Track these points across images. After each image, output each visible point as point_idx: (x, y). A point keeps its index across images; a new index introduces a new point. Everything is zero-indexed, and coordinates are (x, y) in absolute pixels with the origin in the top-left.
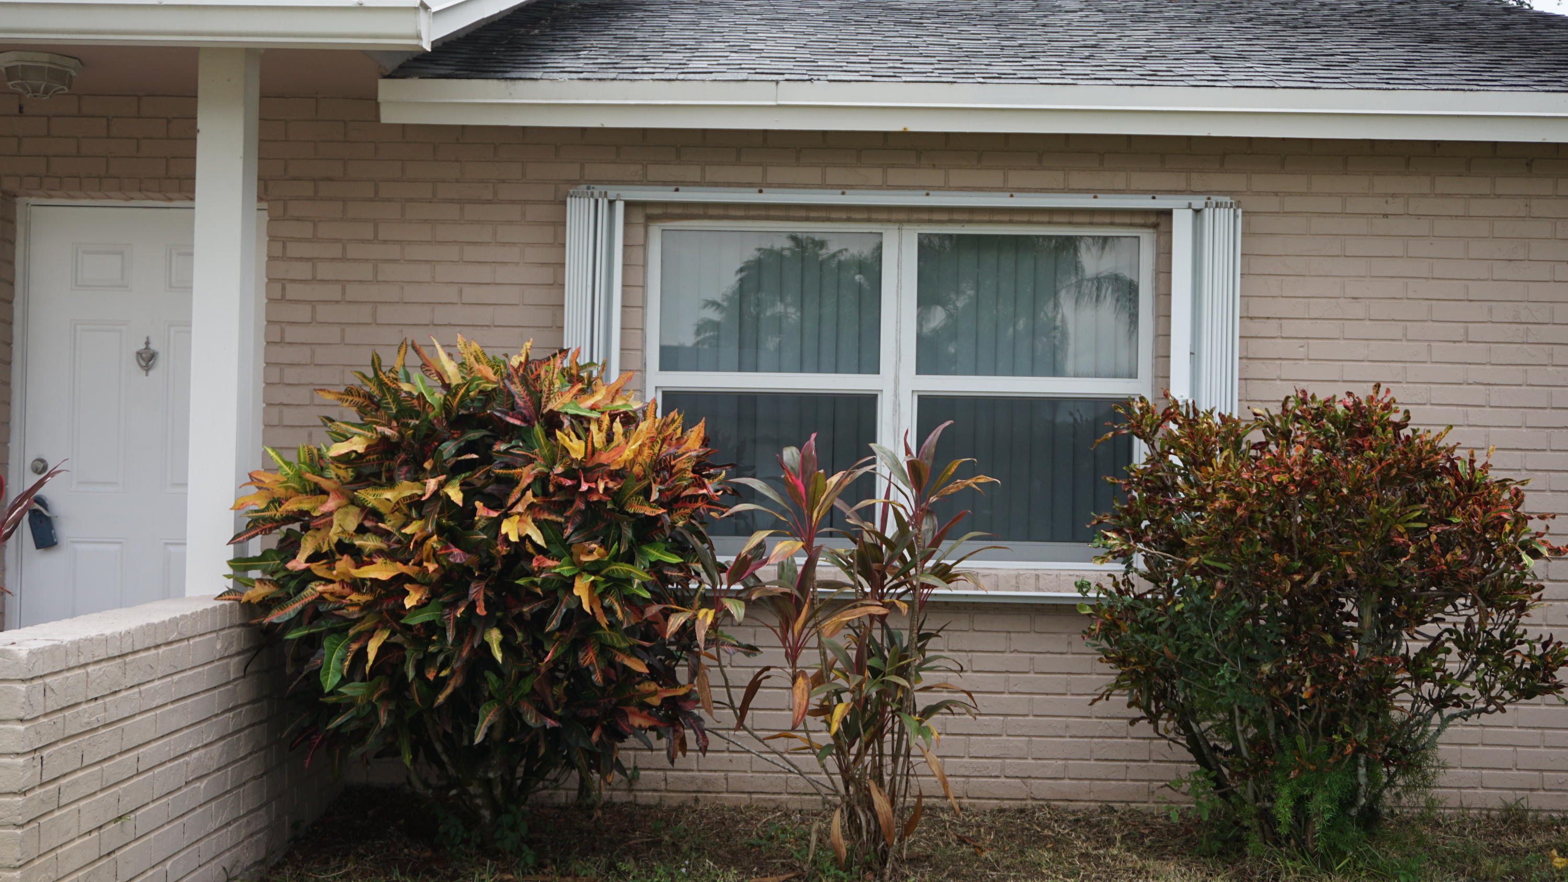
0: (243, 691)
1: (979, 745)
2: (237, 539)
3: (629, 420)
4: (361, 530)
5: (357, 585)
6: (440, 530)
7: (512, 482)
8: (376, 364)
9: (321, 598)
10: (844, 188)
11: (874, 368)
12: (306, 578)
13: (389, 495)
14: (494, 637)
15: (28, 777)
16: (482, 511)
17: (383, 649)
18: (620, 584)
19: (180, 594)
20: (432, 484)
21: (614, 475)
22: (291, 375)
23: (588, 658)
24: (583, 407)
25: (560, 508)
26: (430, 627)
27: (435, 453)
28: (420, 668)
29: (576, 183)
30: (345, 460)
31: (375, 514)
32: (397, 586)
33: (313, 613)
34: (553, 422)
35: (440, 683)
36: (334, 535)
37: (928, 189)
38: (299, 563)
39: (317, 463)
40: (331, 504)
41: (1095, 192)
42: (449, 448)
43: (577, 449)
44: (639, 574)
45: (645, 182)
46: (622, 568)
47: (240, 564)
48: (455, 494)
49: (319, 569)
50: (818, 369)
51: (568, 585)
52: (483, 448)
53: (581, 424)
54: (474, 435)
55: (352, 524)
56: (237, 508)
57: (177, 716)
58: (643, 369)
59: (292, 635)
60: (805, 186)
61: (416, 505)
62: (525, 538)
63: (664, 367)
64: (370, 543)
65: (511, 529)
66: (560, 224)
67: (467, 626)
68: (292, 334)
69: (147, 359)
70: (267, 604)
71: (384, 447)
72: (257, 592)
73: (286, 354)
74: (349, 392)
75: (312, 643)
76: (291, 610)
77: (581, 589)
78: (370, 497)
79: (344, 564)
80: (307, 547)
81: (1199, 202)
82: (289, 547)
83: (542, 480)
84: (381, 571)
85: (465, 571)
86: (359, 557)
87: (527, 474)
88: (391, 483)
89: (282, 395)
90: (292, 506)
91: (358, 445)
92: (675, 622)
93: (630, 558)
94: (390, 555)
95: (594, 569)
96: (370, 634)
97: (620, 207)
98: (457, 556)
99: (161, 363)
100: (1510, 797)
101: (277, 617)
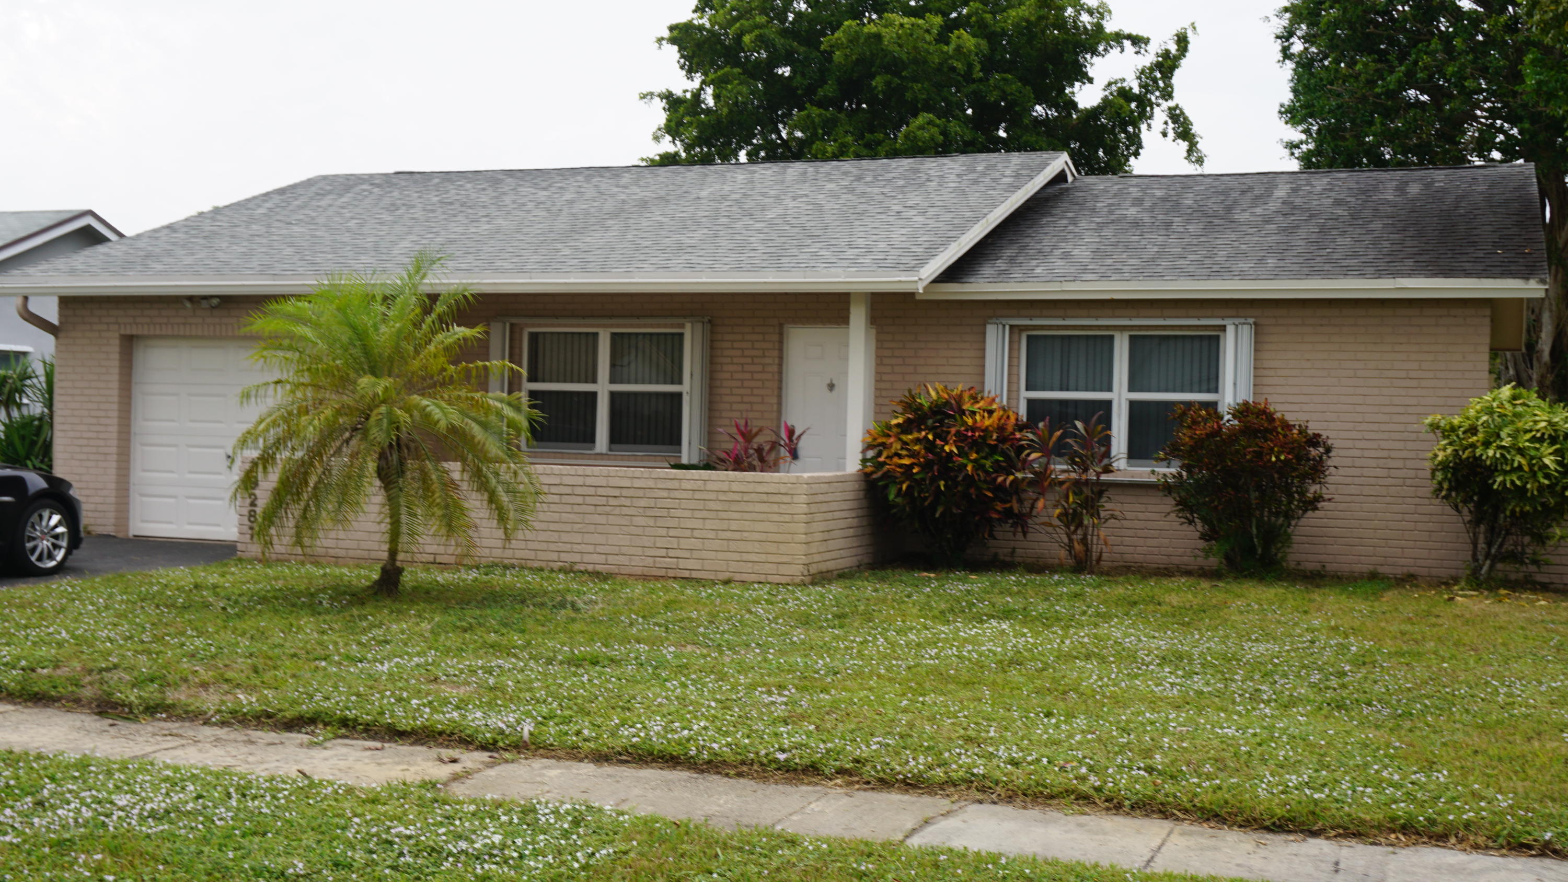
0: (861, 494)
1: (1150, 542)
2: (864, 452)
3: (991, 412)
4: (902, 449)
5: (901, 466)
6: (925, 448)
7: (949, 433)
8: (910, 391)
9: (889, 471)
10: (1097, 318)
11: (1110, 389)
12: (884, 463)
13: (910, 437)
14: (942, 483)
15: (806, 511)
16: (938, 442)
17: (908, 487)
18: (982, 467)
19: (844, 470)
20: (923, 433)
21: (983, 431)
22: (884, 393)
23: (972, 491)
24: (975, 408)
25: (962, 441)
26: (923, 479)
27: (925, 423)
28: (919, 493)
29: (991, 317)
30: (898, 425)
31: (905, 443)
32: (911, 466)
33: (886, 475)
34: (963, 412)
35: (926, 499)
36: (893, 451)
37: (1130, 318)
38: (882, 459)
39: (889, 427)
40: (892, 440)
41: (1198, 318)
42: (930, 422)
43: (970, 421)
44: (988, 463)
45: (1019, 316)
46: (983, 461)
47: (864, 461)
48: (930, 437)
49: (888, 461)
50: (1094, 390)
51: (966, 466)
52: (941, 422)
53: (973, 413)
54: (939, 417)
55: (899, 447)
56: (863, 441)
57: (845, 506)
58: (1018, 390)
59: (880, 483)
60: (1082, 317)
61: (918, 441)
62: (952, 451)
63: (1027, 389)
64: (904, 452)
65: (947, 448)
66: (984, 334)
67: (934, 480)
68: (885, 377)
69: (831, 387)
70: (872, 473)
71: (908, 421)
72: (869, 470)
73: (883, 385)
74: (901, 401)
75: (886, 487)
76: (879, 474)
77: (969, 468)
78: (904, 437)
79: (896, 460)
80: (885, 454)
81: (1237, 321)
82: (879, 454)
83: (958, 432)
84: (906, 461)
85: (932, 461)
86: (900, 457)
87: (953, 430)
88: (911, 433)
89: (881, 401)
90: (880, 440)
91: (900, 420)
92: (1000, 479)
93: (986, 458)
94: (909, 456)
95: (975, 461)
96: (903, 482)
97: (1007, 328)
98: (931, 456)
99: (836, 389)
100: (1371, 568)
101: (875, 476)
